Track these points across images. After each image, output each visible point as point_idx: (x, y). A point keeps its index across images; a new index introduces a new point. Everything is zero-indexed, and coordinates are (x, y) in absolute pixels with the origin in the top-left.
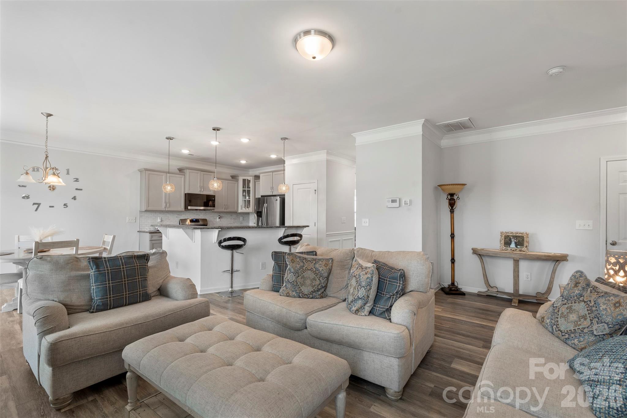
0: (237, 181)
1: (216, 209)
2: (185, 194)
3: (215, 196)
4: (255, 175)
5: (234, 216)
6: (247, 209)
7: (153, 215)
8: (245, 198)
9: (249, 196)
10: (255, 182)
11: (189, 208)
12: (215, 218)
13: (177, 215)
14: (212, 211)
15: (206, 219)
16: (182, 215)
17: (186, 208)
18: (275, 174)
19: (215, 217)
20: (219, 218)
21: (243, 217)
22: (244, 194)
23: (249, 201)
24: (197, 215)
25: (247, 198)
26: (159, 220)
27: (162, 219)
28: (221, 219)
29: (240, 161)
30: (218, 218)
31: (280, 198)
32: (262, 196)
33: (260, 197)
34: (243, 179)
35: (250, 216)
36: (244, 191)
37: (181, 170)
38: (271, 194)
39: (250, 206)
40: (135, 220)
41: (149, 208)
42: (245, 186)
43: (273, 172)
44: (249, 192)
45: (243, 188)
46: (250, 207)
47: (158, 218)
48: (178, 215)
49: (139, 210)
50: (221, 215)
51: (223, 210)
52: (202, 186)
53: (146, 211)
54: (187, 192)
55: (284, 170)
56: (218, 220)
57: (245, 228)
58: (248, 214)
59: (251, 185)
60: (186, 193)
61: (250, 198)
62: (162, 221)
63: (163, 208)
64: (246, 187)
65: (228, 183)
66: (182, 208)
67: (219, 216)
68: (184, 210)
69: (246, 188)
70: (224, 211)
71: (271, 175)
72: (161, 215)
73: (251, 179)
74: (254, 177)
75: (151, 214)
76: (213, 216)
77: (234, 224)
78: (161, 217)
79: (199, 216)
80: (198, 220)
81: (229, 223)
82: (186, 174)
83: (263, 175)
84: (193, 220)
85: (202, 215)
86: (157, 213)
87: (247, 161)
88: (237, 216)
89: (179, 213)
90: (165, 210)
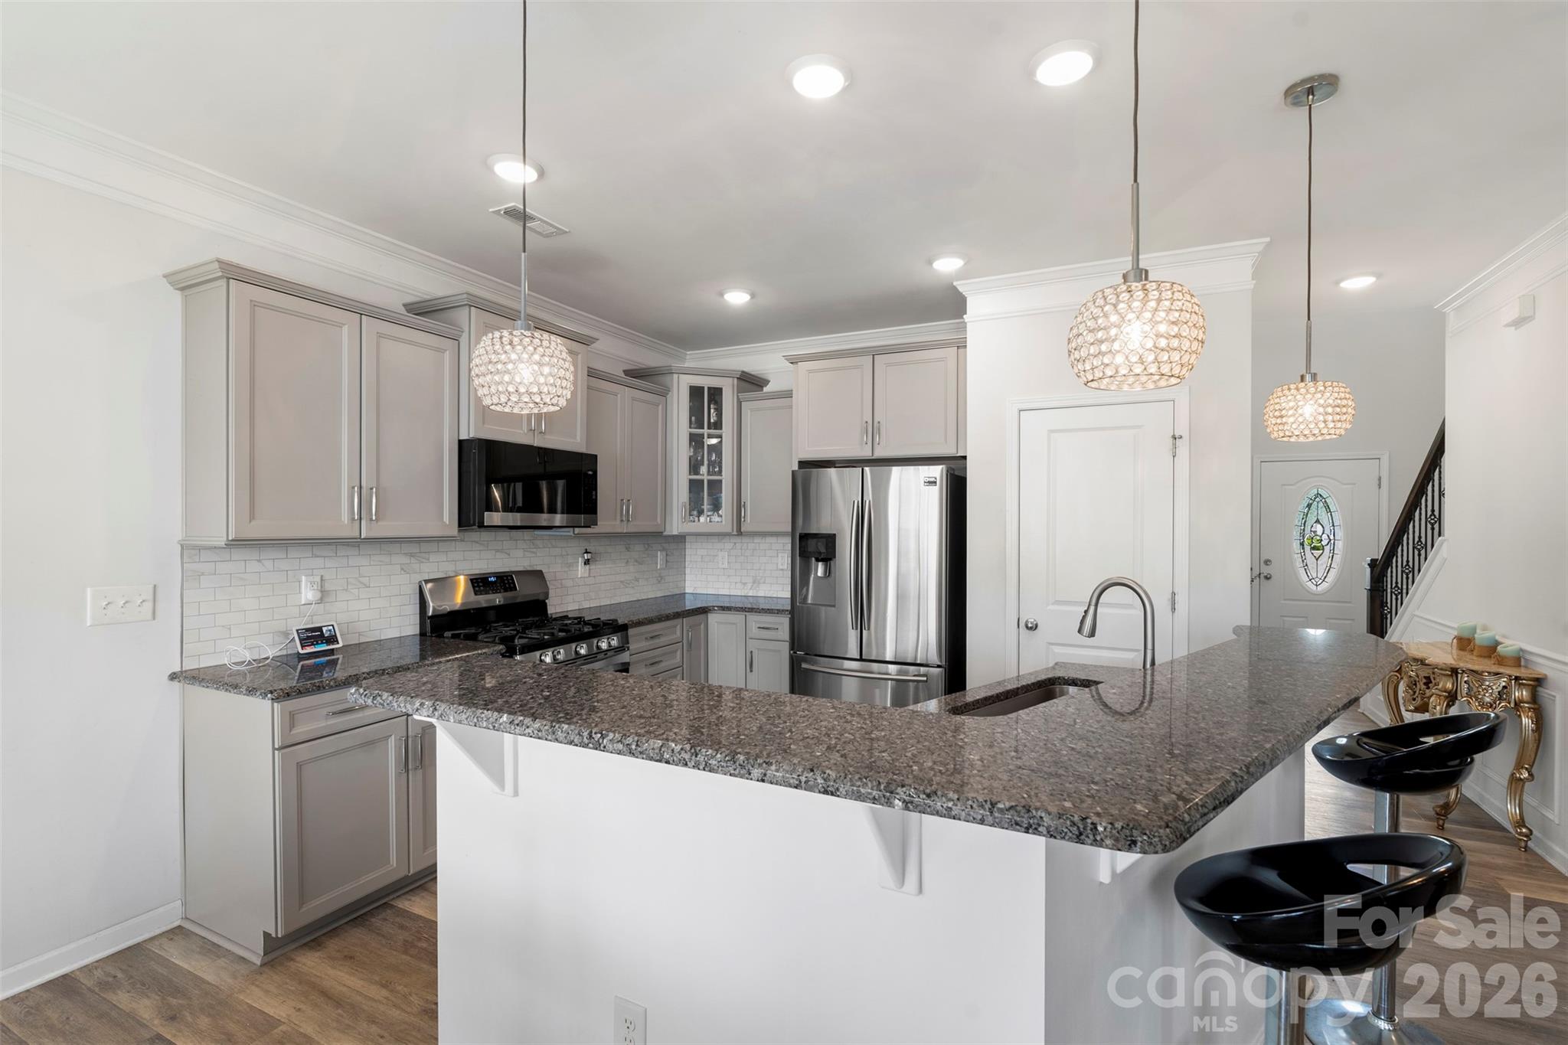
0: (664, 393)
1: (598, 524)
2: (461, 442)
3: (595, 458)
5: (638, 548)
7: (269, 564)
8: (699, 471)
9: (716, 463)
10: (742, 403)
12: (570, 565)
13: (405, 560)
14: (580, 529)
15: (541, 571)
16: (432, 557)
17: (463, 520)
18: (891, 365)
19: (570, 559)
20: (587, 562)
22: (696, 455)
23: (715, 486)
24: (499, 555)
26: (308, 594)
27: (328, 586)
28: (592, 567)
29: (722, 295)
30: (580, 561)
31: (948, 471)
32: (804, 463)
34: (691, 387)
35: (688, 545)
36: (695, 439)
38: (865, 453)
39: (719, 505)
40: (149, 606)
41: (253, 523)
42: (696, 418)
43: (875, 353)
44: (714, 444)
45: (692, 425)
46: (719, 510)
47: (304, 578)
48: (412, 555)
49: (179, 534)
50: (600, 546)
51: (614, 526)
53: (238, 543)
54: (472, 435)
55: (961, 345)
56: (581, 570)
58: (682, 538)
59: (726, 414)
60: (461, 438)
61: (719, 474)
62: (324, 594)
63: (342, 523)
65: (634, 399)
66: (446, 519)
67: (587, 552)
68: (454, 530)
70: (619, 531)
71: (856, 367)
72: (319, 562)
73: (727, 385)
74: (736, 380)
75: (259, 561)
76: (564, 553)
77: (636, 583)
78: (322, 576)
79: (507, 556)
80: (507, 576)
81: (622, 582)
82: (465, 336)
83: (810, 371)
84: (488, 578)
85: (519, 553)
86: (293, 553)
87: (753, 296)
88: (647, 550)
89: (414, 548)
90: (358, 534)
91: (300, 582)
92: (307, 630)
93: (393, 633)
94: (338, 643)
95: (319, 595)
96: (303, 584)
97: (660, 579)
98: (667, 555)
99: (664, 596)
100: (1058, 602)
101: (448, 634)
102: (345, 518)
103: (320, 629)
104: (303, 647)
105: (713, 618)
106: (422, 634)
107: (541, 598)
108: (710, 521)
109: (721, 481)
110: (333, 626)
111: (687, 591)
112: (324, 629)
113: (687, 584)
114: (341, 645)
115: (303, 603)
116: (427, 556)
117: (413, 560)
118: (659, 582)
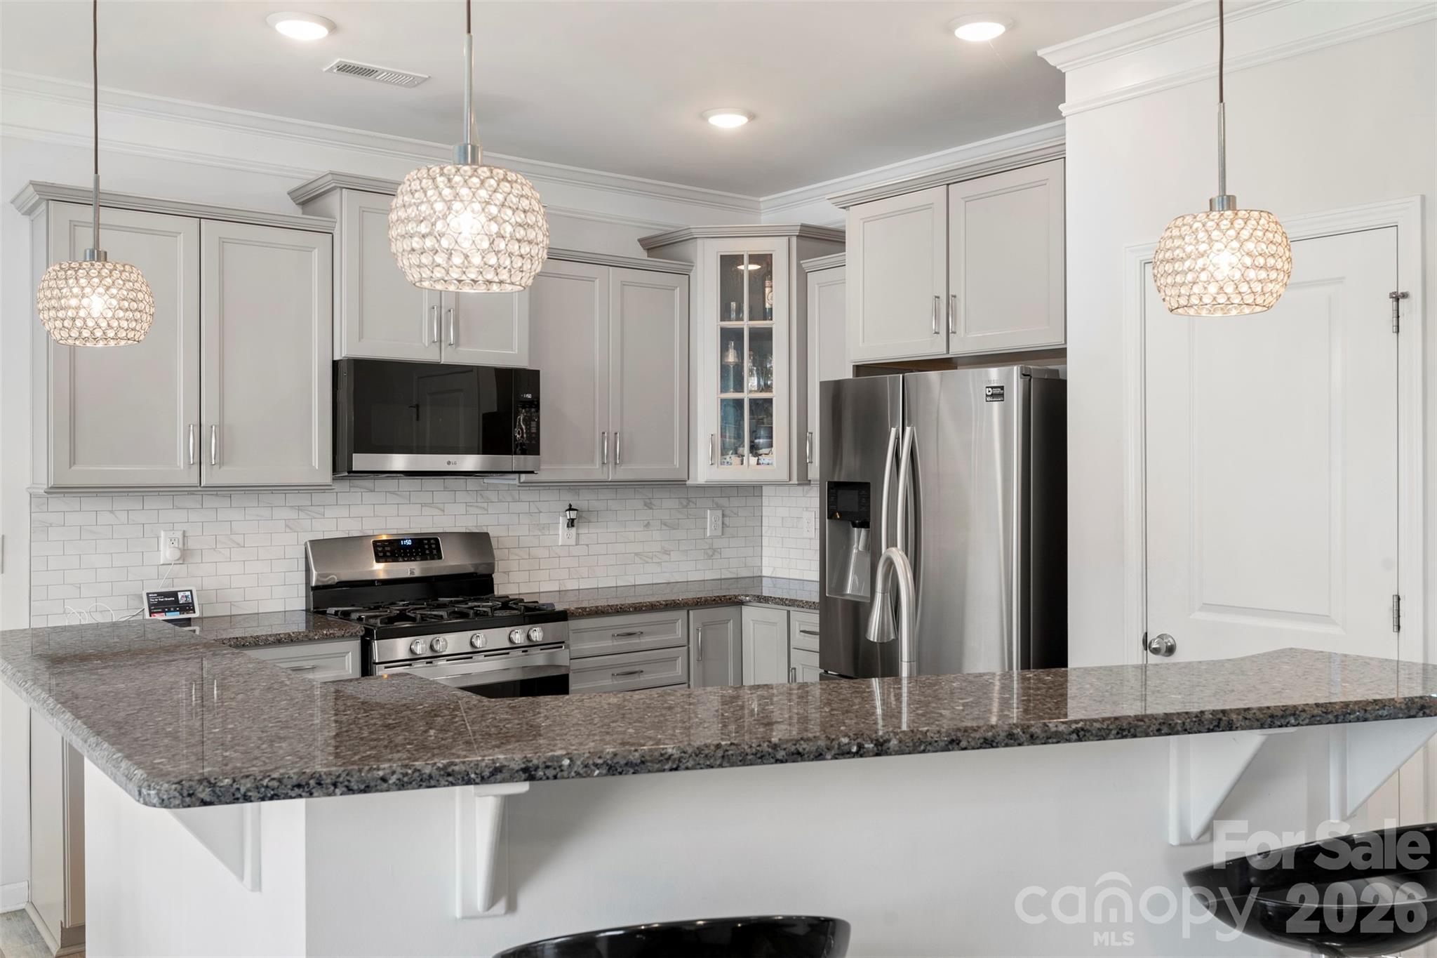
0: (685, 272)
1: (548, 466)
2: (335, 364)
3: (536, 374)
4: (802, 226)
5: (668, 504)
6: (753, 460)
7: (123, 516)
8: (739, 386)
9: (764, 372)
10: (803, 276)
11: (361, 461)
12: (543, 527)
13: (292, 514)
14: (523, 477)
15: (487, 535)
16: (329, 513)
17: (341, 467)
18: (967, 200)
19: (544, 519)
20: (571, 523)
21: (719, 513)
22: (731, 358)
23: (762, 408)
24: (426, 511)
25: (752, 382)
26: (167, 553)
27: (191, 544)
28: (583, 531)
29: (704, 118)
30: (562, 522)
31: (1025, 375)
32: (859, 369)
33: (849, 375)
34: (722, 257)
35: (765, 500)
36: (729, 337)
37: (308, 199)
38: (936, 349)
39: (771, 437)
41: (75, 469)
42: (733, 305)
43: (949, 180)
44: (762, 341)
45: (725, 314)
46: (771, 445)
47: (162, 533)
48: (300, 508)
49: (28, 483)
50: (583, 501)
51: (596, 471)
52: (453, 305)
54: (346, 354)
55: (1059, 156)
56: (561, 535)
57: (819, 756)
58: (754, 490)
59: (778, 295)
60: (336, 358)
61: (768, 388)
62: (185, 555)
63: (180, 469)
64: (740, 310)
65: (624, 284)
66: (316, 463)
67: (570, 509)
68: (326, 476)
69: (739, 318)
70: (603, 478)
71: (928, 207)
72: (180, 515)
73: (778, 249)
74: (794, 240)
75: (111, 512)
76: (533, 509)
77: (666, 557)
78: (184, 532)
79: (441, 513)
80: (429, 540)
81: (636, 554)
82: (338, 225)
83: (866, 220)
84: (399, 540)
85: (461, 509)
86: (152, 503)
87: (752, 117)
88: (685, 507)
89: (303, 500)
90: (196, 482)
91: (158, 538)
92: (159, 594)
93: (278, 606)
94: (194, 612)
95: (178, 554)
96: (162, 540)
97: (712, 553)
98: (723, 515)
99: (721, 579)
100: (1207, 607)
101: (332, 610)
102: (181, 463)
103: (175, 594)
104: (151, 613)
105: (750, 613)
106: (307, 610)
107: (482, 570)
108: (758, 464)
109: (770, 401)
110: (191, 591)
111: (764, 574)
112: (180, 595)
113: (765, 561)
114: (197, 614)
115: (161, 563)
116: (321, 509)
117: (302, 515)
118: (710, 557)
